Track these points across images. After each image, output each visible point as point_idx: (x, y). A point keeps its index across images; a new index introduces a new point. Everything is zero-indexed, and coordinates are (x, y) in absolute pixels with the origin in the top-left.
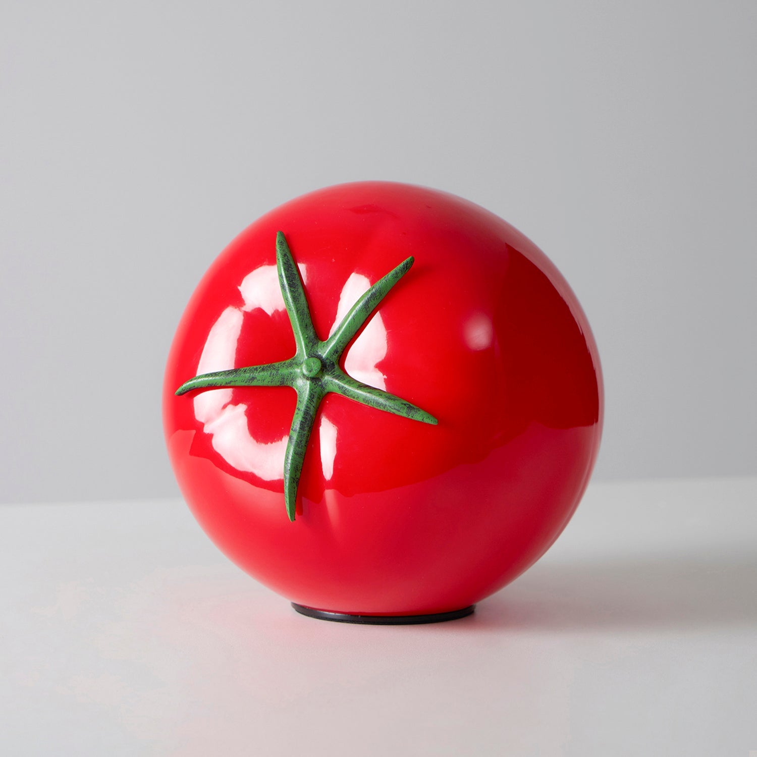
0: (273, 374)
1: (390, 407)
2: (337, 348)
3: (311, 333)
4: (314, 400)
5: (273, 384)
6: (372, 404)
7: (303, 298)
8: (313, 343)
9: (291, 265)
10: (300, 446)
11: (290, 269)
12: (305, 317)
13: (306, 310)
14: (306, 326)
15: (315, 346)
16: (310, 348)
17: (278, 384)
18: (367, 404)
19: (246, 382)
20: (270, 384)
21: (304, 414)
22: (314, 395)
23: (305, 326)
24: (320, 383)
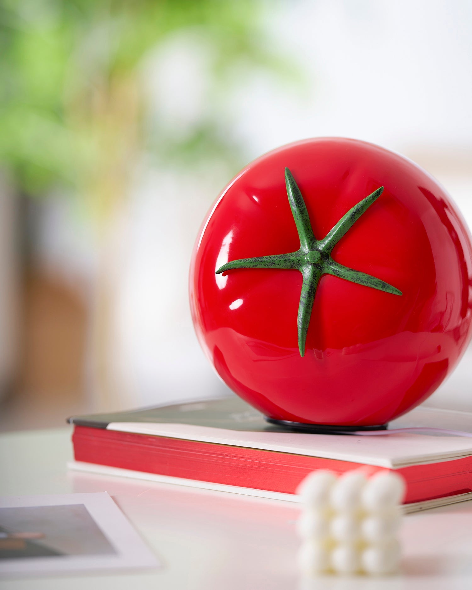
0: (287, 261)
1: (371, 283)
2: (331, 245)
3: (312, 235)
4: (315, 278)
5: (286, 267)
6: (358, 281)
7: (306, 211)
8: (313, 241)
9: (297, 190)
10: (309, 308)
11: (297, 192)
12: (308, 224)
13: (309, 220)
14: (309, 230)
15: (315, 243)
16: (311, 245)
17: (289, 267)
18: (353, 281)
19: (267, 266)
20: (283, 268)
21: (310, 287)
22: (315, 275)
23: (307, 230)
24: (319, 267)
